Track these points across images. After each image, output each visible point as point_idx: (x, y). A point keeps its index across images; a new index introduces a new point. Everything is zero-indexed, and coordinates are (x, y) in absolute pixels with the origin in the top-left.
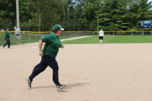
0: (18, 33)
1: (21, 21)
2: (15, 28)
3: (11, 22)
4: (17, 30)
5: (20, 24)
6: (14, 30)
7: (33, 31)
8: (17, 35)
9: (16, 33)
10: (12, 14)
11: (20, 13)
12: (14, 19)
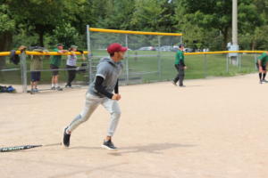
0: (234, 55)
1: (240, 31)
2: (229, 44)
3: (221, 35)
4: (233, 48)
5: (238, 37)
6: (227, 50)
7: (262, 49)
8: (233, 57)
9: (230, 55)
10: (223, 19)
11: (238, 18)
12: (226, 29)
